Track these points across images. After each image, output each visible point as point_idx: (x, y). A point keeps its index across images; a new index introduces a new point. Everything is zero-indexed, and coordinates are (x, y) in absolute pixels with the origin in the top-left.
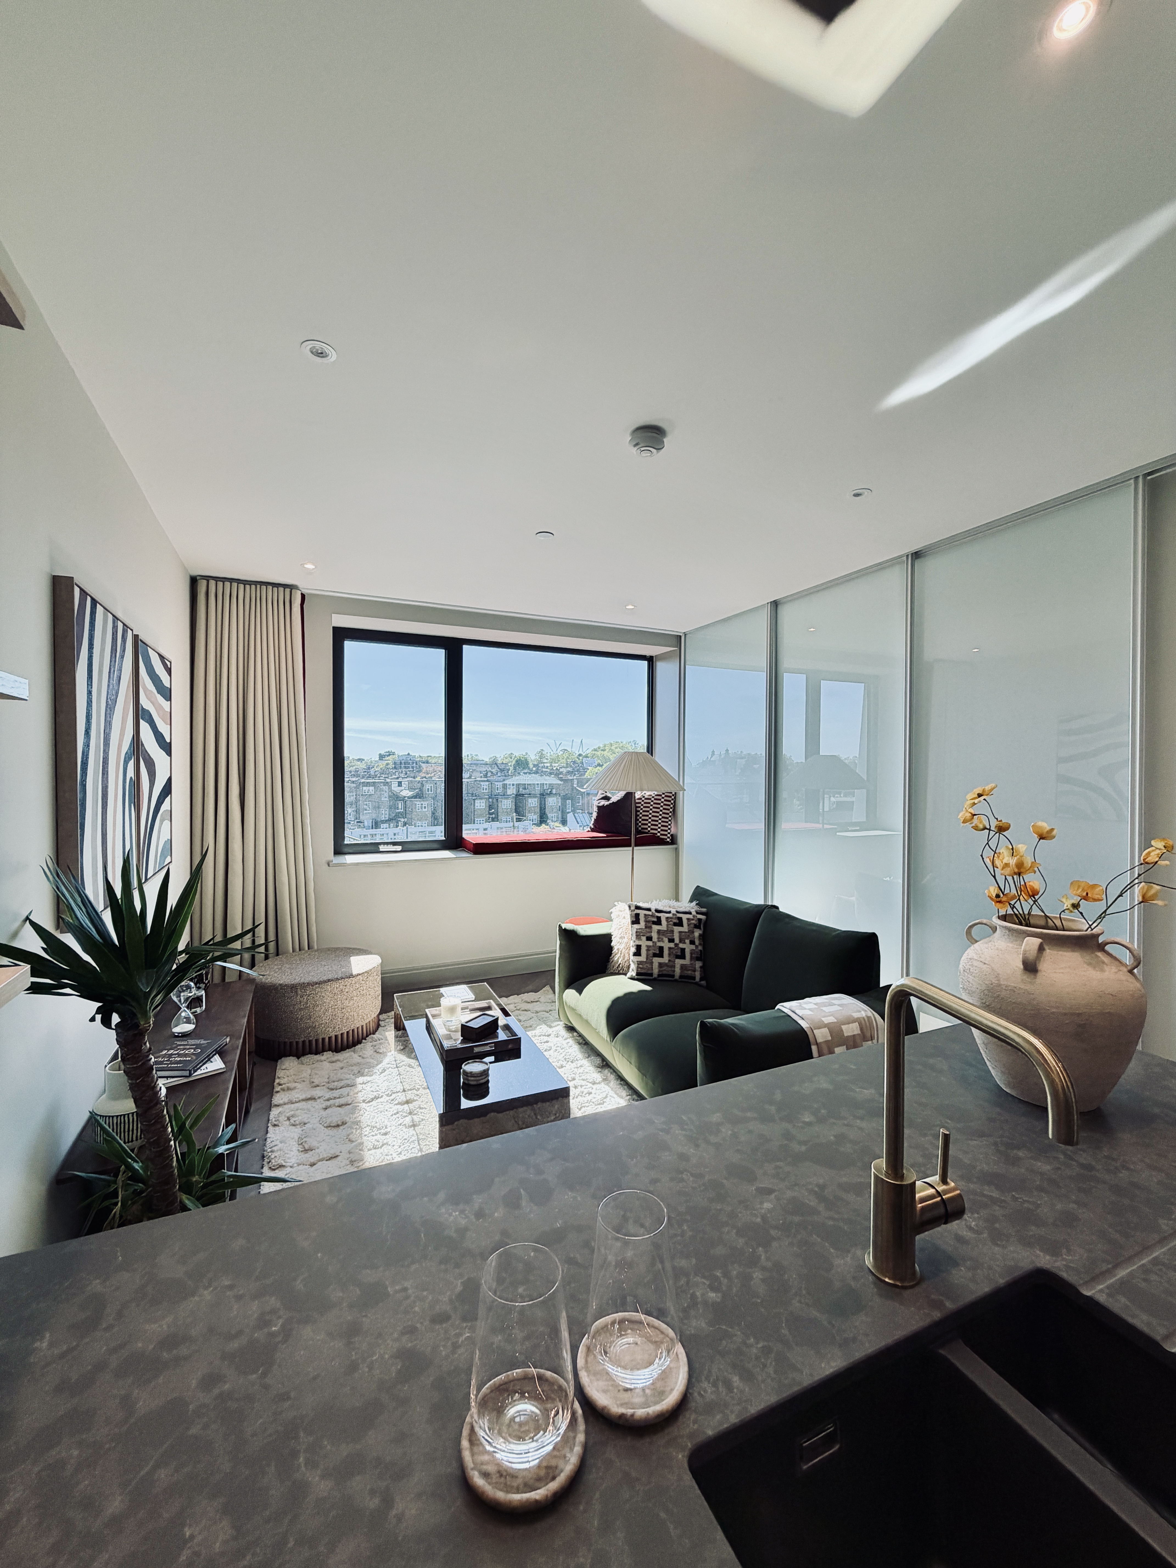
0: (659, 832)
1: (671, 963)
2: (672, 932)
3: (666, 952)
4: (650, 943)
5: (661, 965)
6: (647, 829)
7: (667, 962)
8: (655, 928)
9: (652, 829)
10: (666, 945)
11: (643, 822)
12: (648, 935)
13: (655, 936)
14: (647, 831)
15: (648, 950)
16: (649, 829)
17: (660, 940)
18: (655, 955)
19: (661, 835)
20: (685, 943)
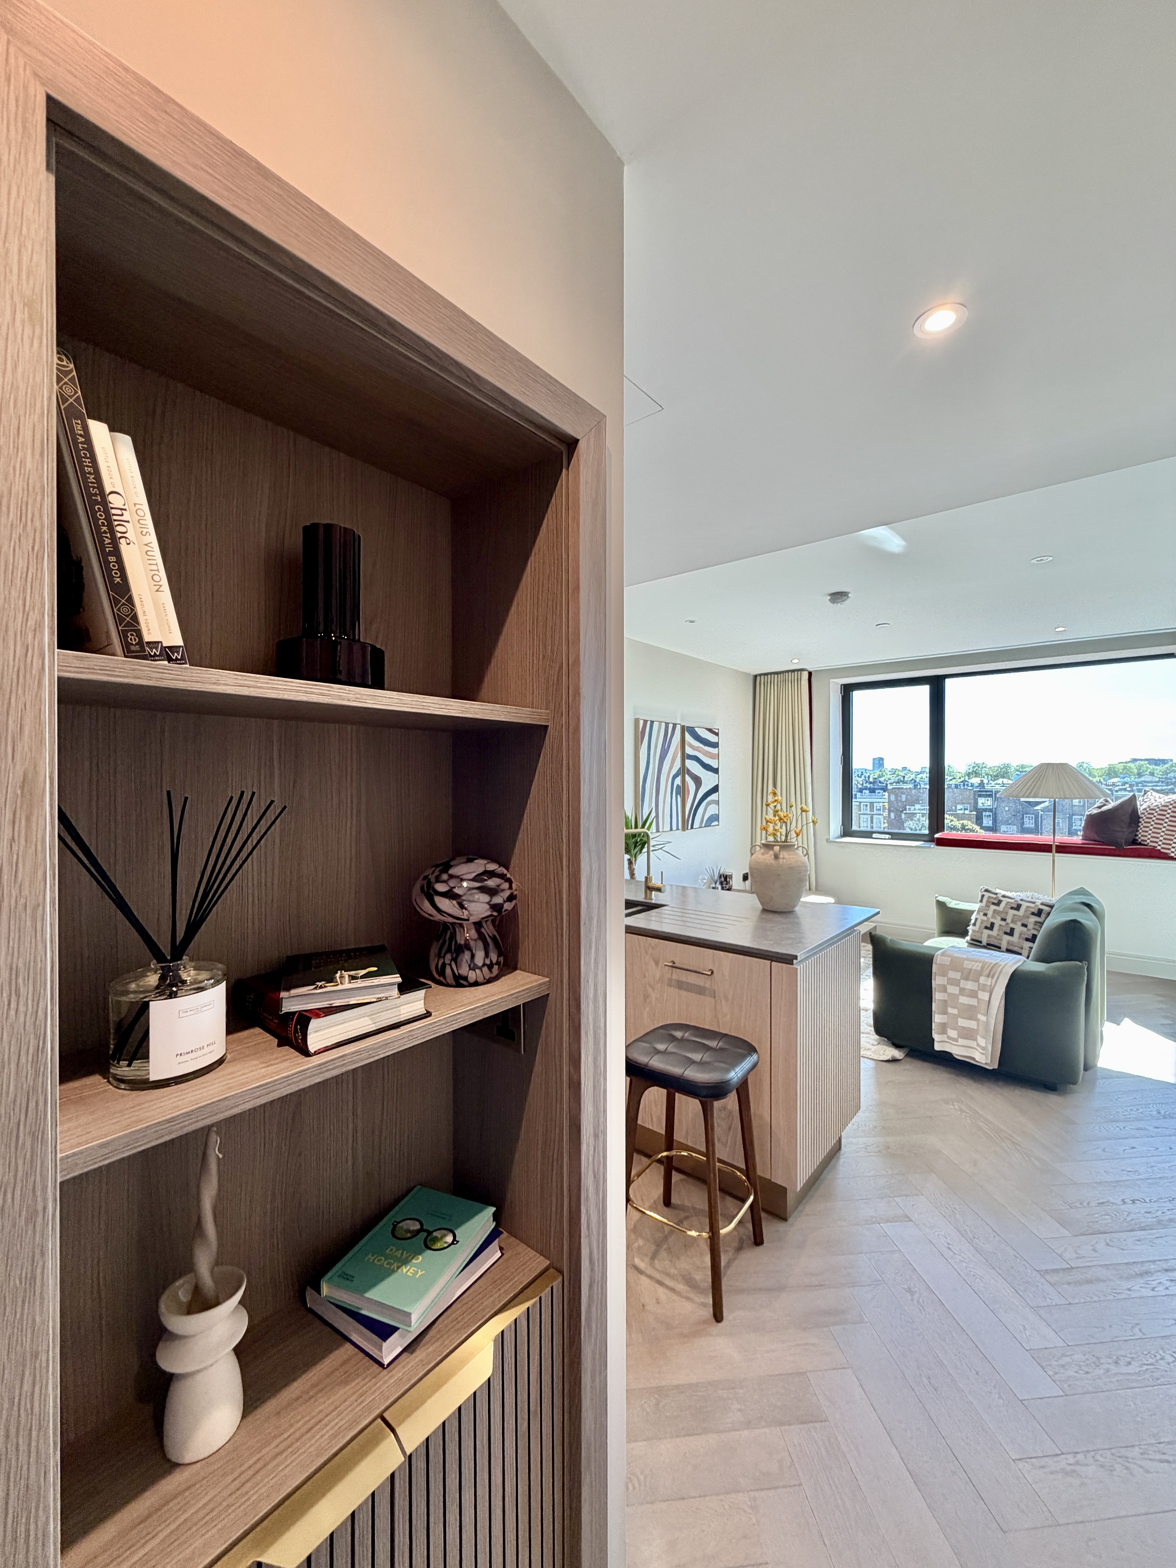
0: (1159, 845)
1: (998, 937)
2: (1007, 913)
3: (996, 928)
4: (985, 918)
5: (989, 936)
6: (1146, 841)
7: (995, 935)
8: (993, 907)
9: (1151, 841)
10: (998, 922)
11: (1143, 834)
12: (985, 912)
13: (990, 913)
14: (1146, 843)
15: (981, 923)
16: (1148, 841)
17: (993, 917)
18: (986, 928)
19: (1162, 848)
20: (1016, 924)
